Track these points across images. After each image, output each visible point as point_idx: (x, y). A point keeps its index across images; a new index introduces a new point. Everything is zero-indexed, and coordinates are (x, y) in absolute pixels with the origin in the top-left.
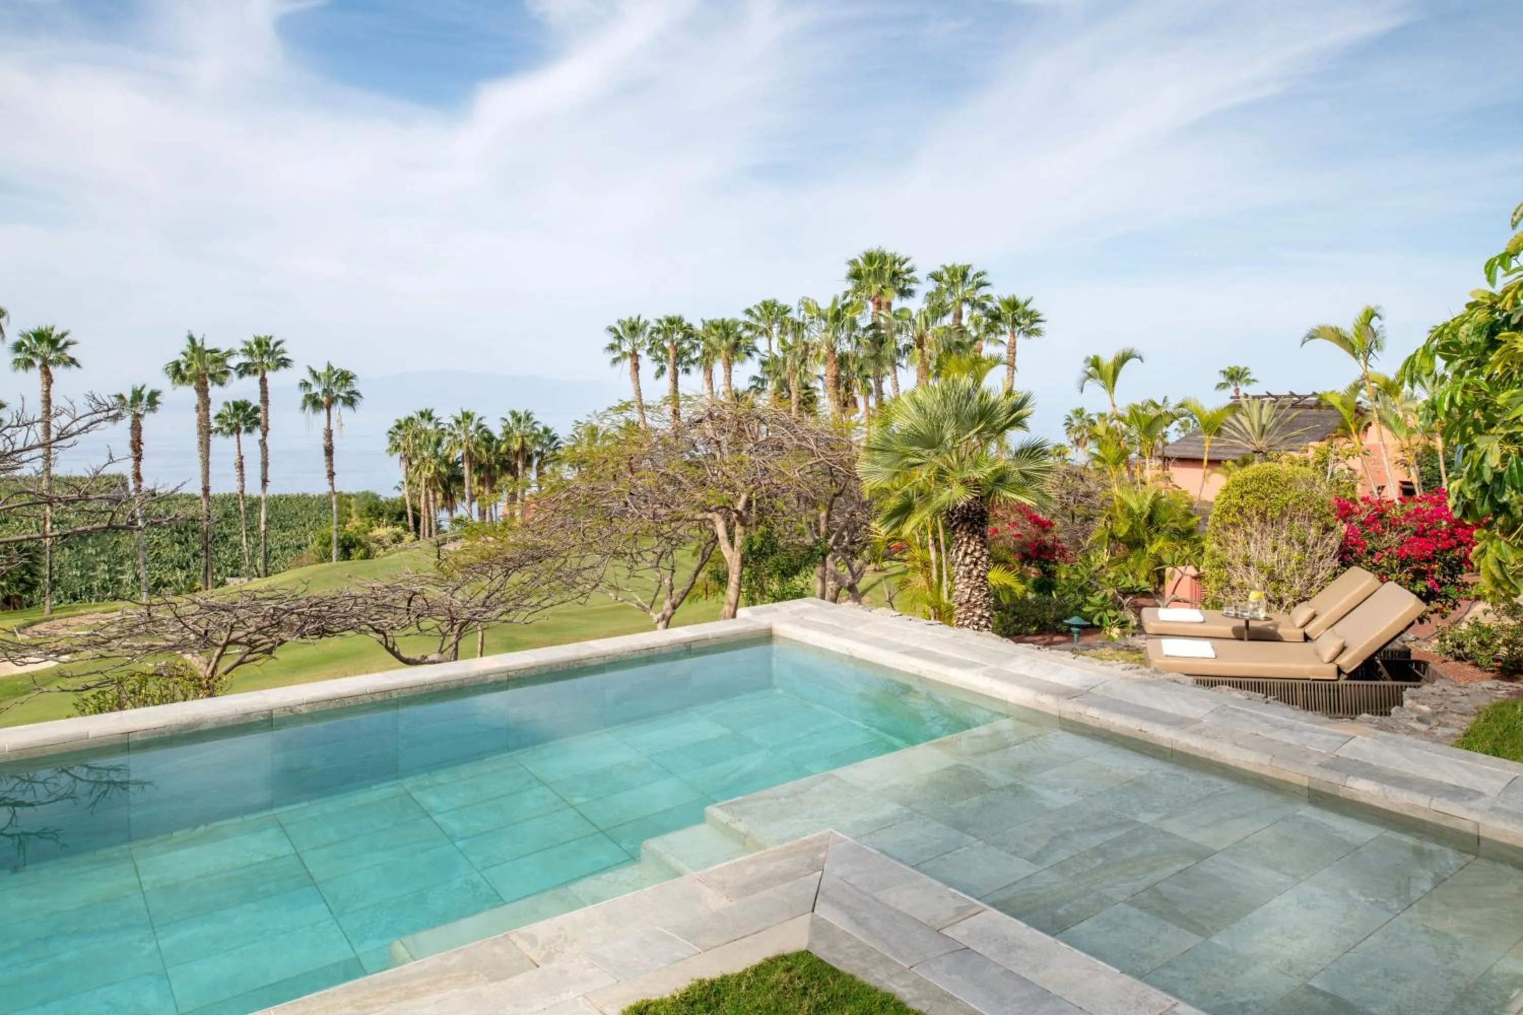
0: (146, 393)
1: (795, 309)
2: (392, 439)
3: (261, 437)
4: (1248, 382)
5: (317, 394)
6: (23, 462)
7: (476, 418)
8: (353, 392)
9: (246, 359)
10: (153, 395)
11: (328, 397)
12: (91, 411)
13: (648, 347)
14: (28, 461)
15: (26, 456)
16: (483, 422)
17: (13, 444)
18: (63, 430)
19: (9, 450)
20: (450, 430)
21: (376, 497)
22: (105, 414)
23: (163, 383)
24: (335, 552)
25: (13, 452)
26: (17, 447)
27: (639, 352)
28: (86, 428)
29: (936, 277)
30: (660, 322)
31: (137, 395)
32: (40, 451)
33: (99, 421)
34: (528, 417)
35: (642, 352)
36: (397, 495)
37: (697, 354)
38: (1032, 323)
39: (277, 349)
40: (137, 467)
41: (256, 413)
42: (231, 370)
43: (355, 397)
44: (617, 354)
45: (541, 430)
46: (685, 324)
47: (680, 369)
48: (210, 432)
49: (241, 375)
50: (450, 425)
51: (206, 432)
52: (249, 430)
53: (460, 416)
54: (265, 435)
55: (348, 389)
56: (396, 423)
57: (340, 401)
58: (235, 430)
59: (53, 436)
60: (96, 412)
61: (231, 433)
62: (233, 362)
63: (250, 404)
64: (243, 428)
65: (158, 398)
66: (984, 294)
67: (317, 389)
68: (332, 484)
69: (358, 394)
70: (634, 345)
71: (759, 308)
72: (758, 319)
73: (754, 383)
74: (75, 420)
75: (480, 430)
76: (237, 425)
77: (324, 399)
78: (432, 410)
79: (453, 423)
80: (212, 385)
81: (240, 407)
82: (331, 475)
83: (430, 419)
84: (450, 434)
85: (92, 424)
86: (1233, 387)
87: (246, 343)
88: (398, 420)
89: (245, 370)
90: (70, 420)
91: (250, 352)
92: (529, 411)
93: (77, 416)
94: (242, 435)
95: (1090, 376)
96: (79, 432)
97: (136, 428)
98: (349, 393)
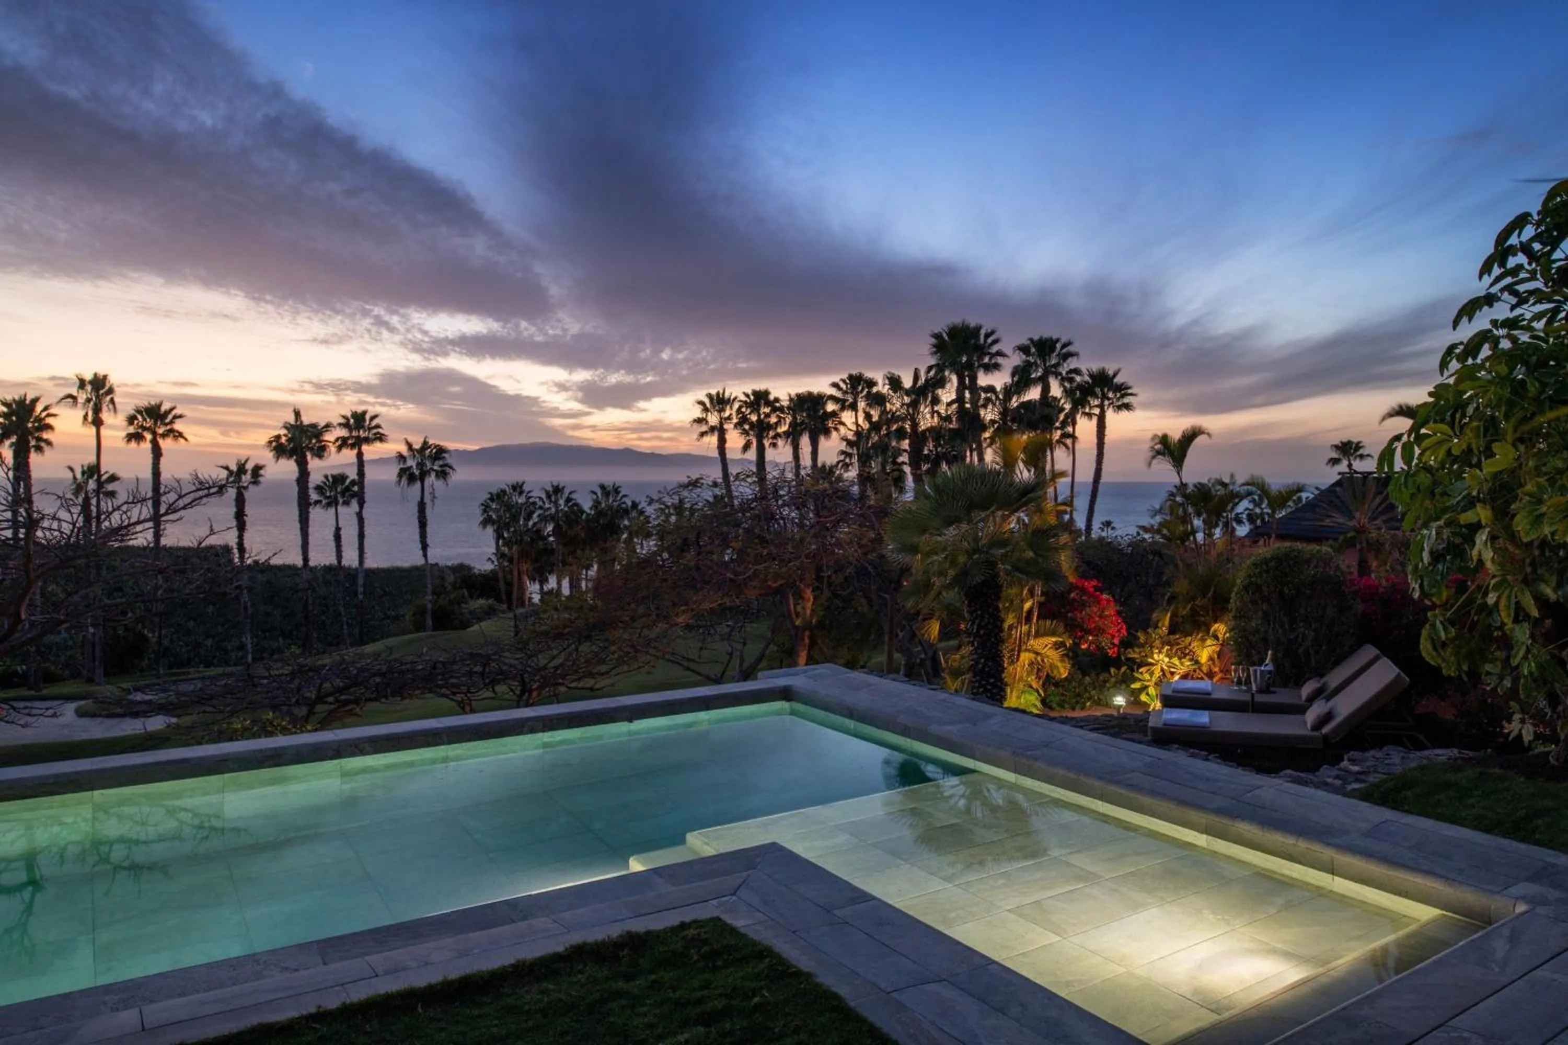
0: (249, 466)
1: (880, 382)
2: (485, 511)
3: (357, 509)
4: (1362, 457)
5: (411, 467)
6: (136, 533)
7: (567, 492)
8: (446, 465)
9: (344, 433)
10: (257, 469)
11: (421, 470)
12: (194, 488)
13: (735, 420)
14: (141, 532)
15: (139, 528)
16: (574, 496)
17: (129, 518)
18: (171, 505)
19: (126, 523)
20: (541, 503)
21: (469, 568)
22: (206, 491)
23: (267, 457)
24: (429, 621)
25: (129, 525)
26: (132, 521)
27: (725, 426)
28: (190, 503)
29: (1024, 349)
30: (747, 395)
31: (242, 469)
32: (150, 524)
33: (201, 498)
34: (617, 490)
35: (728, 426)
36: (489, 567)
37: (783, 429)
38: (1123, 396)
39: (374, 423)
40: (241, 537)
41: (353, 486)
42: (330, 444)
43: (447, 469)
44: (704, 428)
45: (630, 504)
46: (772, 397)
47: (766, 443)
48: (310, 504)
49: (340, 448)
50: (540, 498)
51: (304, 505)
52: (346, 503)
53: (550, 489)
54: (361, 507)
55: (441, 463)
56: (489, 496)
57: (433, 475)
58: (332, 503)
59: (162, 511)
60: (198, 490)
61: (329, 505)
62: (330, 437)
63: (347, 477)
64: (341, 501)
65: (262, 472)
66: (1072, 367)
67: (411, 463)
68: (425, 556)
69: (451, 467)
70: (721, 418)
71: (844, 381)
72: (845, 393)
73: (842, 457)
74: (181, 497)
75: (570, 504)
76: (336, 498)
77: (417, 473)
78: (523, 483)
79: (544, 496)
80: (312, 458)
81: (339, 479)
82: (425, 547)
83: (521, 493)
84: (541, 508)
85: (196, 500)
86: (1345, 462)
87: (344, 417)
88: (491, 493)
89: (343, 443)
90: (176, 497)
91: (346, 425)
92: (617, 485)
93: (183, 493)
94: (340, 508)
95: (1158, 453)
96: (184, 508)
97: (240, 502)
98: (441, 466)
